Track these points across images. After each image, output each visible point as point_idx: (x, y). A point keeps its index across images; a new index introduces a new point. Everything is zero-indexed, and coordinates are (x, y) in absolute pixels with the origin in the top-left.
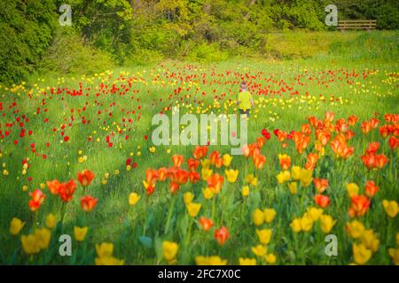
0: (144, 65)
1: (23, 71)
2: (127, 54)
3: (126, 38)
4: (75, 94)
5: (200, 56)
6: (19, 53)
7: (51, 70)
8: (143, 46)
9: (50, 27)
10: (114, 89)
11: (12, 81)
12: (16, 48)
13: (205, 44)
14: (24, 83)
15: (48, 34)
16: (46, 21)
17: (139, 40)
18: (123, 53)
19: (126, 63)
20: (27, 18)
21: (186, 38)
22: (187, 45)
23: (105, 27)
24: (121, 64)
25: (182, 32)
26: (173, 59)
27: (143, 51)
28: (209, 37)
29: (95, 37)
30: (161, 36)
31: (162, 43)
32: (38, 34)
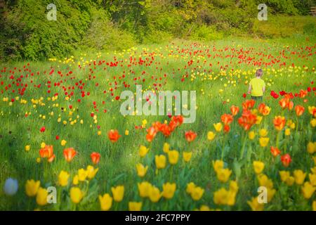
0: (158, 43)
1: (70, 48)
2: (145, 34)
3: (144, 22)
4: (112, 65)
5: (201, 36)
6: (67, 34)
7: (90, 46)
8: (157, 28)
9: (89, 14)
10: (141, 62)
11: (62, 55)
12: (65, 30)
13: (205, 26)
14: (72, 57)
15: (88, 19)
16: (86, 9)
17: (154, 23)
18: (142, 34)
19: (144, 41)
20: (73, 7)
21: (190, 21)
22: (190, 27)
23: (128, 13)
24: (141, 42)
25: (188, 17)
26: (180, 38)
27: (157, 32)
28: (208, 21)
29: (122, 21)
30: (171, 20)
31: (172, 26)
32: (80, 19)
